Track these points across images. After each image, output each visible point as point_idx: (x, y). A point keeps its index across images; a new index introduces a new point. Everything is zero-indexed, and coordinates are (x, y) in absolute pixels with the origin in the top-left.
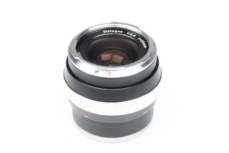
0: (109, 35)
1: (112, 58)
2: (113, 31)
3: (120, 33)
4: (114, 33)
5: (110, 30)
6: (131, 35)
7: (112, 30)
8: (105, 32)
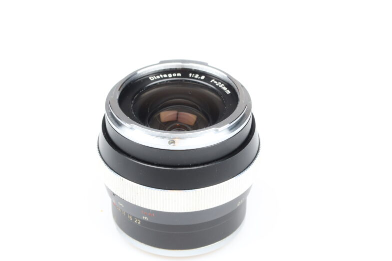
0: (160, 83)
1: (177, 118)
2: (165, 76)
3: (176, 77)
4: (168, 78)
5: (159, 75)
6: (195, 77)
7: (163, 74)
8: (153, 79)
